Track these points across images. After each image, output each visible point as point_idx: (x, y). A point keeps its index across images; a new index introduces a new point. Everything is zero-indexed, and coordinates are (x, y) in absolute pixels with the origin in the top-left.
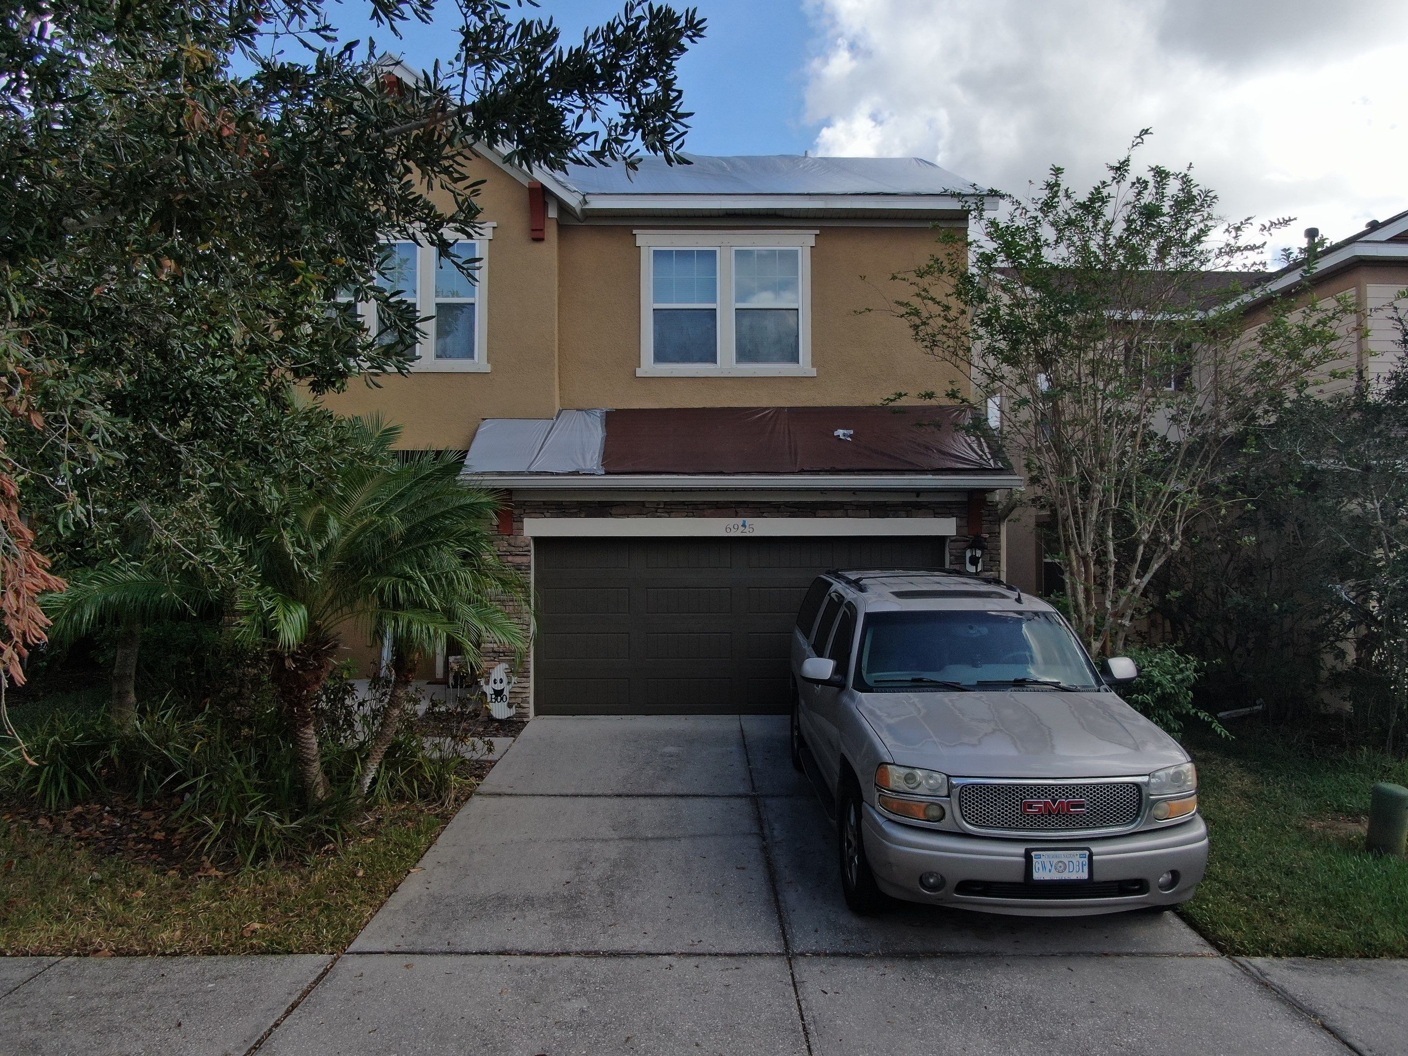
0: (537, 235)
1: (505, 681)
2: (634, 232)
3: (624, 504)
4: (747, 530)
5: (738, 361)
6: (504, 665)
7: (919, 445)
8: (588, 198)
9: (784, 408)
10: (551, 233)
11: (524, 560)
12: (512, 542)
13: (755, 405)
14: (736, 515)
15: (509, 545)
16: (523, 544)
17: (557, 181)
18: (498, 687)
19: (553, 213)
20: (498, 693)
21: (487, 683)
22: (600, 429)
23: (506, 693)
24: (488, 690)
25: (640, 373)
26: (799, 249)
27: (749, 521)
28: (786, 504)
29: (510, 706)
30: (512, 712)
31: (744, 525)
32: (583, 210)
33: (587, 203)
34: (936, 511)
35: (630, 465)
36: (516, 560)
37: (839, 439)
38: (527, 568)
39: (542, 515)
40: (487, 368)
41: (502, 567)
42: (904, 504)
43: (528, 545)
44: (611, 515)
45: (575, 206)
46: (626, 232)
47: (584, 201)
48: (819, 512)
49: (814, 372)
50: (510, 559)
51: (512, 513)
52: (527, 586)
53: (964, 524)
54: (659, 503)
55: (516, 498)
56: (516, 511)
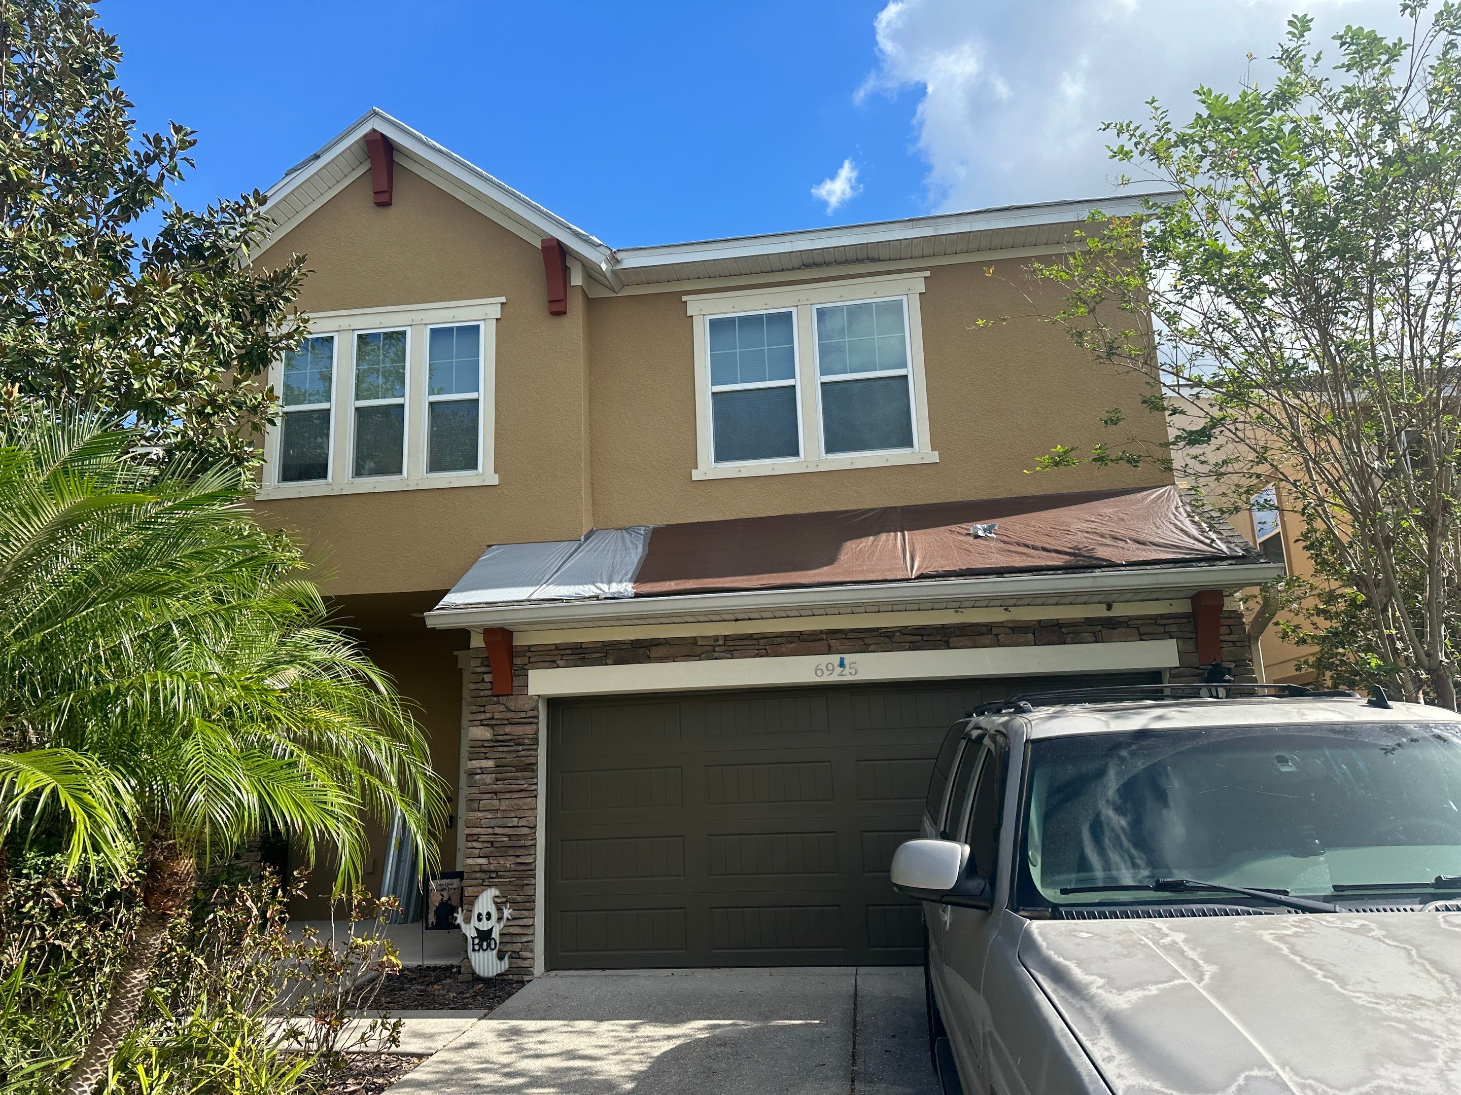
0: (558, 307)
1: (494, 916)
2: (684, 298)
3: (667, 642)
4: (847, 671)
5: (830, 448)
6: (494, 892)
8: (619, 256)
9: (895, 508)
10: (576, 306)
11: (529, 729)
12: (512, 705)
13: (854, 507)
14: (830, 651)
15: (509, 710)
16: (527, 707)
17: (577, 234)
18: (485, 926)
19: (577, 279)
20: (484, 936)
21: (468, 920)
22: (640, 547)
23: (495, 935)
24: (469, 931)
25: (696, 475)
26: (905, 298)
27: (849, 658)
28: (904, 631)
29: (501, 957)
30: (504, 965)
31: (842, 664)
32: (614, 272)
33: (618, 262)
34: (1142, 630)
35: (672, 585)
36: (519, 730)
37: (977, 537)
38: (536, 741)
39: (553, 664)
40: (493, 479)
41: (497, 742)
42: (1089, 622)
43: (536, 708)
44: (649, 659)
45: (604, 267)
46: (676, 301)
47: (614, 259)
48: (954, 640)
49: (935, 457)
50: (508, 729)
51: (512, 664)
52: (531, 768)
53: (1191, 647)
54: (716, 638)
55: (520, 641)
56: (518, 661)
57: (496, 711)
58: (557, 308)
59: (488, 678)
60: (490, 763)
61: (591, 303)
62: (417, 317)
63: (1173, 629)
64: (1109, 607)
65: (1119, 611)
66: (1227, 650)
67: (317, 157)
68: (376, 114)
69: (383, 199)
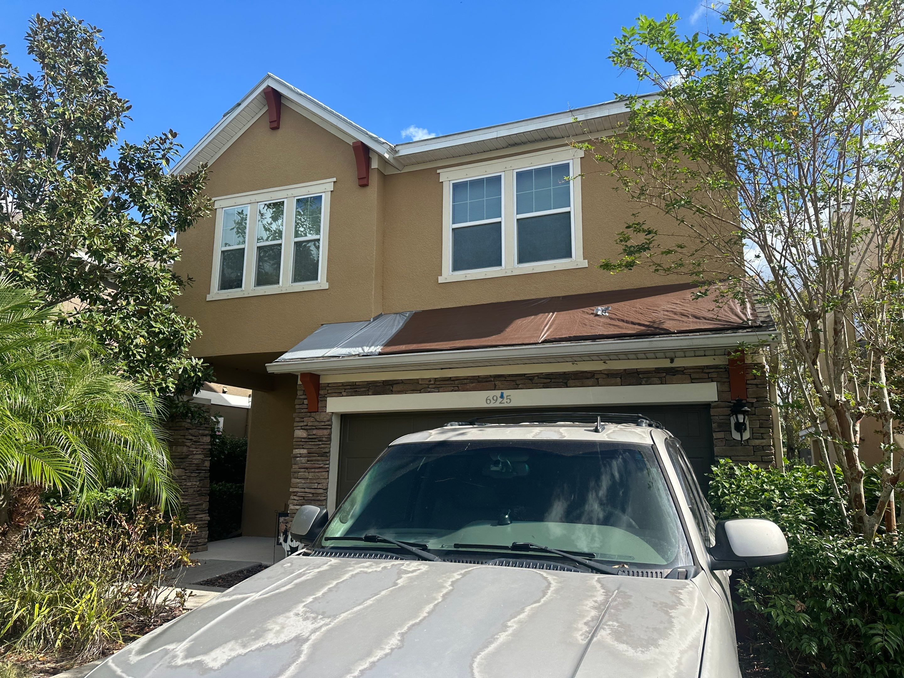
2: (438, 171)
3: (402, 382)
4: (505, 401)
5: (520, 261)
7: (675, 313)
8: (398, 148)
9: (559, 297)
10: (374, 180)
11: (326, 432)
12: (318, 418)
13: (533, 297)
14: (495, 389)
15: (316, 421)
16: (325, 419)
17: (371, 137)
18: (294, 545)
19: (375, 165)
22: (401, 324)
24: (286, 547)
25: (441, 280)
26: (571, 162)
27: (506, 393)
28: (540, 376)
31: (502, 397)
32: (395, 158)
33: (396, 152)
34: (693, 376)
35: (403, 347)
36: (320, 433)
37: (597, 315)
38: (330, 439)
39: (340, 394)
40: (326, 286)
41: (309, 439)
42: (658, 370)
43: (330, 420)
44: (392, 392)
45: (387, 156)
46: (433, 174)
47: (393, 151)
48: (570, 382)
49: (585, 264)
50: (315, 432)
51: (318, 394)
52: (326, 455)
53: (726, 388)
54: (430, 380)
55: (323, 381)
56: (322, 392)
57: (309, 421)
58: (363, 183)
59: (306, 402)
60: (304, 451)
61: (385, 178)
62: (290, 193)
63: (714, 375)
64: (672, 361)
65: (679, 363)
66: (751, 390)
67: (239, 105)
68: (269, 76)
69: (275, 126)
